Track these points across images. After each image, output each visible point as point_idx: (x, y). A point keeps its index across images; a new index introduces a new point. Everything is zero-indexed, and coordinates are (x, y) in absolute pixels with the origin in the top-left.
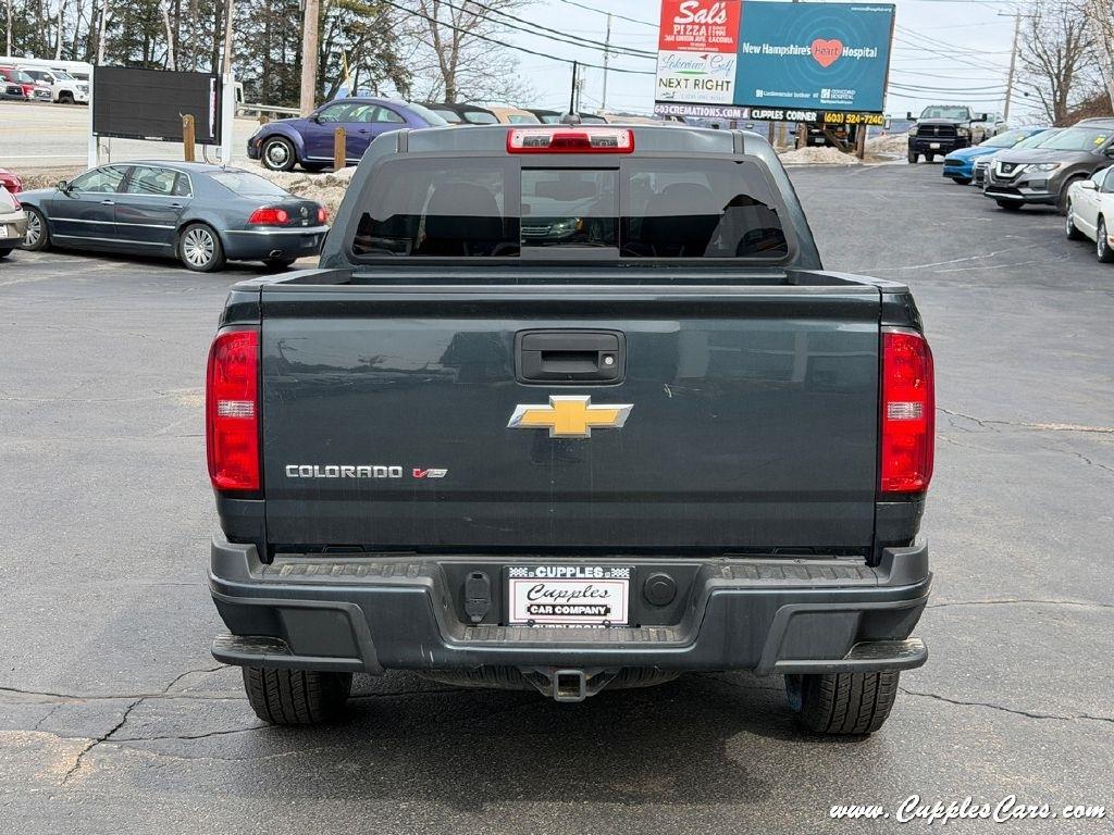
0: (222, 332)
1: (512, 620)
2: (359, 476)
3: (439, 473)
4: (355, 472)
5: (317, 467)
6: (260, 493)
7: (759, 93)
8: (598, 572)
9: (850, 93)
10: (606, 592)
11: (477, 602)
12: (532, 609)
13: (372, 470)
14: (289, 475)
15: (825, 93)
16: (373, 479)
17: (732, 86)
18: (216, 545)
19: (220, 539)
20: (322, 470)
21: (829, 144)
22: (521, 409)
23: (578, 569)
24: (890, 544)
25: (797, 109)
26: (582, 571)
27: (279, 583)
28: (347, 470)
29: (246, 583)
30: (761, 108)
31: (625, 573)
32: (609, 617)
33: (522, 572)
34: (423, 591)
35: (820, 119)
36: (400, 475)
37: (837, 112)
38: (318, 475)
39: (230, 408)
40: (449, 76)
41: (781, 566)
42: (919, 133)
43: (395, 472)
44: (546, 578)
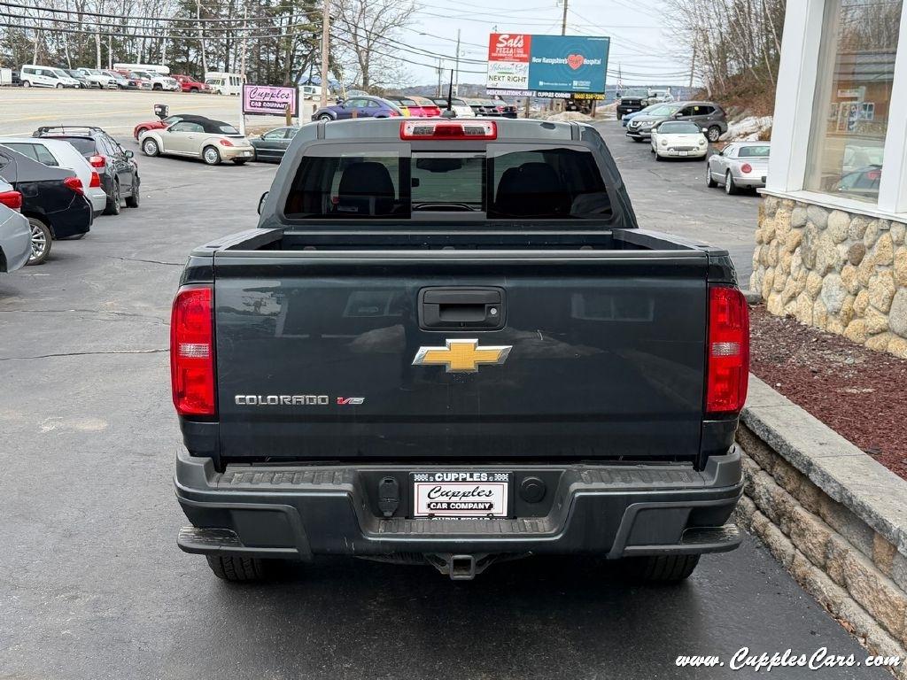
0: (183, 289)
1: (416, 514)
2: (294, 403)
3: (358, 400)
4: (291, 401)
5: (260, 397)
6: (215, 417)
7: (541, 83)
8: (484, 476)
9: (588, 83)
10: (490, 492)
11: (389, 500)
12: (432, 506)
13: (305, 400)
14: (237, 402)
15: (575, 83)
16: (305, 405)
17: (527, 80)
18: (180, 459)
19: (183, 453)
20: (264, 399)
21: (577, 110)
22: (423, 350)
23: (468, 475)
24: (713, 454)
25: (560, 92)
26: (471, 476)
27: (231, 490)
28: (285, 399)
29: (205, 490)
30: (542, 91)
31: (505, 477)
32: (493, 511)
33: (425, 477)
34: (346, 495)
35: (572, 97)
36: (327, 403)
37: (581, 93)
38: (261, 403)
39: (190, 350)
40: (365, 69)
41: (627, 470)
42: (623, 104)
43: (323, 400)
44: (443, 481)
